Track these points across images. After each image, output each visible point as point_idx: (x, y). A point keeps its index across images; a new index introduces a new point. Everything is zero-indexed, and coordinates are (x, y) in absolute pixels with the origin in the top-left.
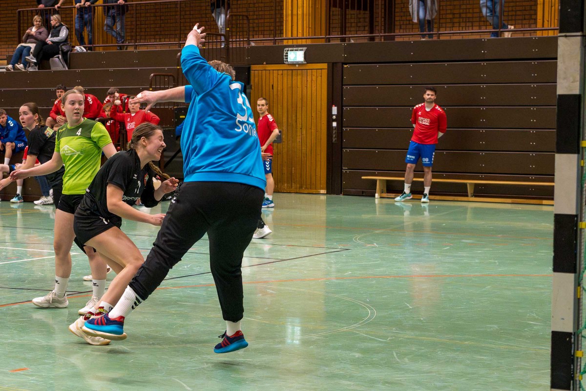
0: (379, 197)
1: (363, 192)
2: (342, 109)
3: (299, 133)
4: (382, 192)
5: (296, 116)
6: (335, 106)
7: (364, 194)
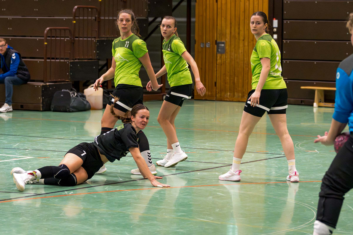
0: (317, 106)
1: (302, 101)
2: (283, 22)
3: (241, 45)
4: (320, 102)
5: (239, 28)
6: (276, 19)
7: (303, 103)
